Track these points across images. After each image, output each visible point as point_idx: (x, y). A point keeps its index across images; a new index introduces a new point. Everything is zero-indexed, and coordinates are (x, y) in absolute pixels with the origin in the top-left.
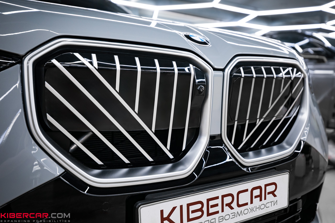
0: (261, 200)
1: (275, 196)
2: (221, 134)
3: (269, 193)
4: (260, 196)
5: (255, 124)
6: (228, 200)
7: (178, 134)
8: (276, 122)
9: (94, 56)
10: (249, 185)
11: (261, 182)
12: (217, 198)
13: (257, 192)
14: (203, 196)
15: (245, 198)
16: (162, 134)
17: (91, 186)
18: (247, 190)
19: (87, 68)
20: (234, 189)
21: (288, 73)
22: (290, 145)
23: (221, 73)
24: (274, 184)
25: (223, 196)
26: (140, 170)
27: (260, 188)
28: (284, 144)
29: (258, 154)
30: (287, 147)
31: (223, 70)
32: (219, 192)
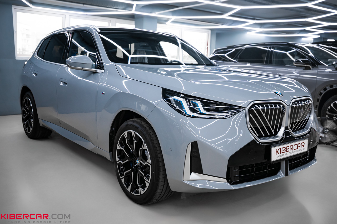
0: (300, 148)
1: (304, 147)
2: (288, 126)
3: (302, 146)
4: (300, 147)
5: (296, 122)
6: (291, 147)
7: (276, 126)
8: (303, 121)
9: (260, 105)
10: (297, 143)
11: (300, 142)
12: (289, 146)
13: (299, 145)
14: (285, 146)
15: (296, 147)
16: (273, 127)
17: (261, 143)
18: (296, 145)
19: (259, 109)
20: (293, 144)
21: (305, 103)
22: (307, 129)
23: (288, 106)
24: (304, 143)
25: (291, 146)
26: (271, 137)
27: (300, 144)
28: (305, 129)
29: (299, 132)
30: (306, 130)
31: (289, 105)
32: (289, 145)
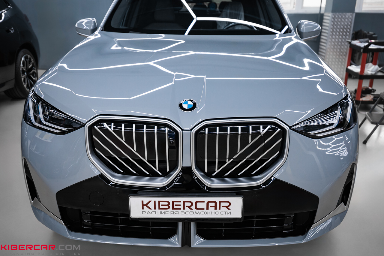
0: (215, 209)
1: (229, 209)
2: (191, 166)
3: (223, 207)
6: (188, 204)
9: (113, 124)
10: (206, 199)
11: (217, 199)
12: (180, 202)
14: (170, 199)
18: (204, 202)
19: (108, 130)
24: (228, 202)
25: (184, 202)
26: (143, 178)
27: (215, 202)
31: (190, 130)
32: (181, 199)
